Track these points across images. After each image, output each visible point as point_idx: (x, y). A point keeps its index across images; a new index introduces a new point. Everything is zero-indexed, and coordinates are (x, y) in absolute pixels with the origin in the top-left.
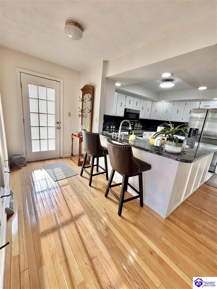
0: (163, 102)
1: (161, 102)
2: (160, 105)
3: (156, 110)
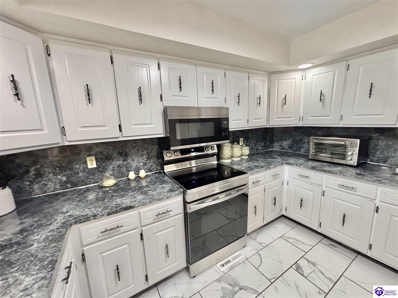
1: (296, 70)
2: (294, 80)
3: (285, 97)
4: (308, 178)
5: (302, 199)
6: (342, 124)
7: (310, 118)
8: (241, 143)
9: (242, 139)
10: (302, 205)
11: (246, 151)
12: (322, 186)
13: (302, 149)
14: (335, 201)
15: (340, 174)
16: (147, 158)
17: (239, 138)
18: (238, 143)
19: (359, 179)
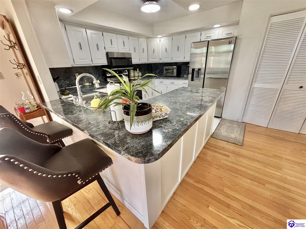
0: (160, 38)
1: (157, 37)
2: (157, 42)
3: (154, 49)
4: (163, 82)
5: (161, 91)
6: (172, 61)
7: (163, 59)
8: (138, 71)
11: (140, 74)
12: (166, 84)
16: (98, 75)
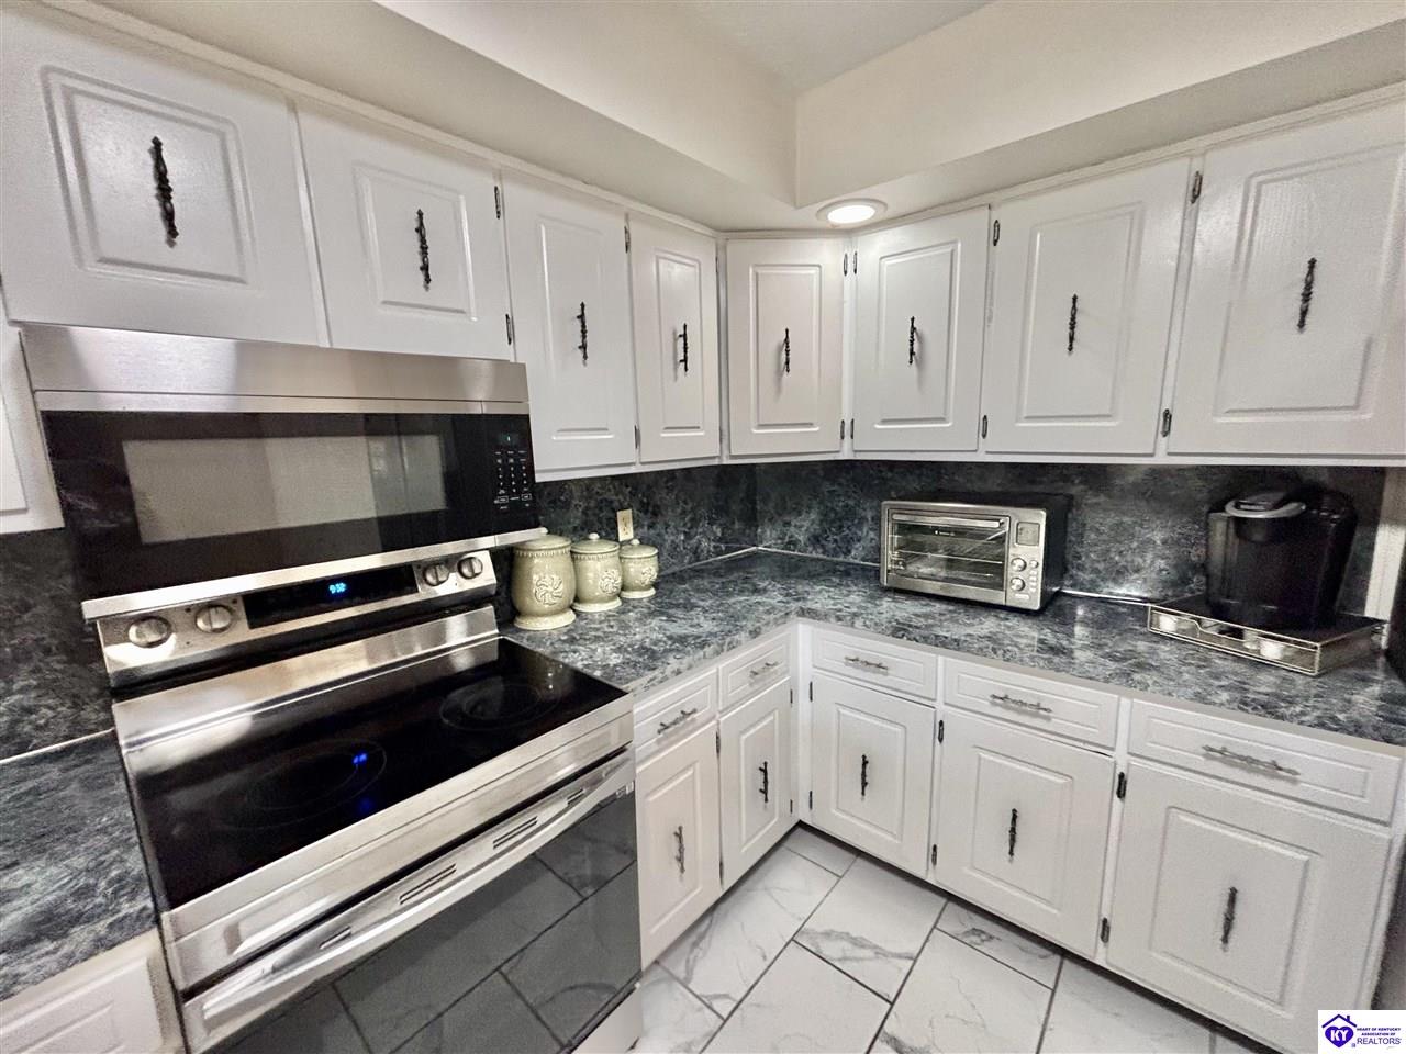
0: (852, 234)
1: (822, 228)
2: (813, 271)
3: (787, 341)
4: (882, 670)
5: (864, 757)
6: (988, 453)
7: (878, 427)
8: (626, 532)
9: (628, 513)
10: (867, 779)
11: (644, 564)
12: (934, 700)
13: (858, 545)
14: (980, 758)
15: (994, 650)
17: (614, 512)
18: (610, 533)
19: (1058, 670)
